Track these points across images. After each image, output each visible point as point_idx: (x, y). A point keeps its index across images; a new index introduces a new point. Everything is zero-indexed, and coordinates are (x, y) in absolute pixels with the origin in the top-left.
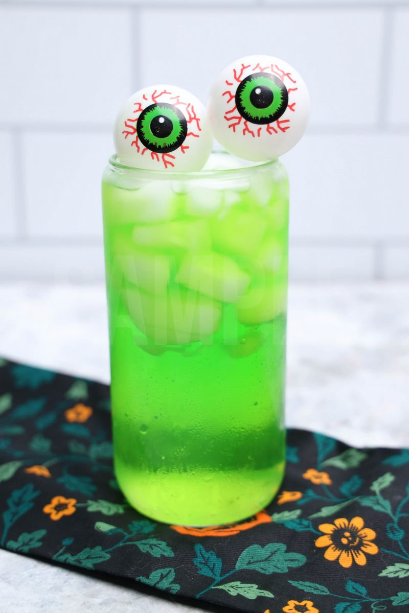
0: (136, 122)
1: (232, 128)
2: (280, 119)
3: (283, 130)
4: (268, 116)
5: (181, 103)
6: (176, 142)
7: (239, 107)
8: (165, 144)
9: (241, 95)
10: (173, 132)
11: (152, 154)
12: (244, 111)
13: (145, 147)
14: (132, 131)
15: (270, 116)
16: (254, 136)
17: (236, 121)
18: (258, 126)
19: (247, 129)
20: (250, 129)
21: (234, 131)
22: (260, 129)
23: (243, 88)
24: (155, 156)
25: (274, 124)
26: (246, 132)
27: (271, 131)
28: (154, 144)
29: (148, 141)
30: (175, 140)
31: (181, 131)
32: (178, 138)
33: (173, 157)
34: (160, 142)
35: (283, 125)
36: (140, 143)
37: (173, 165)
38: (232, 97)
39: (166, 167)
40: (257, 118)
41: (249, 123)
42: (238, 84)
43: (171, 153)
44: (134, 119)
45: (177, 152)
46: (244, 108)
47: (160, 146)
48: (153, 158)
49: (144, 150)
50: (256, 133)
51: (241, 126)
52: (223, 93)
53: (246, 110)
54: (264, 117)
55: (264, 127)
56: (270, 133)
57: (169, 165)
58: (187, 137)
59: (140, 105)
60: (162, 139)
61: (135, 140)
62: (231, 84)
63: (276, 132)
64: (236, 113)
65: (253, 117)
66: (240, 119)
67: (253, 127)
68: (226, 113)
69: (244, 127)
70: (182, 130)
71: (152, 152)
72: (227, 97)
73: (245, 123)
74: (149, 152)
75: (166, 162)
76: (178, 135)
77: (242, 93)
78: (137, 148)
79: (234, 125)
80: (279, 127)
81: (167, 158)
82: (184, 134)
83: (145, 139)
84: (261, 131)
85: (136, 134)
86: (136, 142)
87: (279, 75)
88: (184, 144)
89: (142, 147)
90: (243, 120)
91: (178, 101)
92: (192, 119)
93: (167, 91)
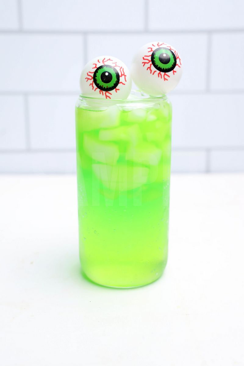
0: (93, 74)
1: (143, 64)
3: (165, 79)
6: (113, 86)
7: (153, 57)
8: (107, 87)
10: (112, 81)
11: (100, 91)
14: (91, 78)
15: (163, 69)
16: (151, 73)
17: (148, 61)
18: (156, 70)
19: (150, 68)
21: (144, 66)
25: (163, 73)
26: (149, 69)
27: (160, 75)
29: (99, 84)
31: (117, 81)
32: (114, 84)
33: (111, 94)
35: (166, 77)
36: (94, 85)
37: (110, 98)
39: (106, 98)
41: (152, 66)
43: (110, 92)
44: (92, 72)
45: (113, 92)
47: (104, 88)
48: (100, 93)
49: (96, 89)
50: (153, 72)
54: (160, 67)
55: (158, 72)
57: (108, 98)
58: (119, 84)
59: (96, 65)
60: (106, 84)
63: (161, 78)
64: (150, 58)
65: (156, 64)
66: (150, 61)
67: (153, 68)
69: (149, 66)
74: (98, 90)
75: (107, 96)
76: (115, 82)
78: (92, 87)
79: (145, 63)
80: (164, 76)
81: (107, 94)
83: (97, 83)
85: (93, 80)
86: (92, 84)
88: (117, 88)
89: (95, 87)
91: (116, 65)
92: (122, 75)
93: (110, 59)
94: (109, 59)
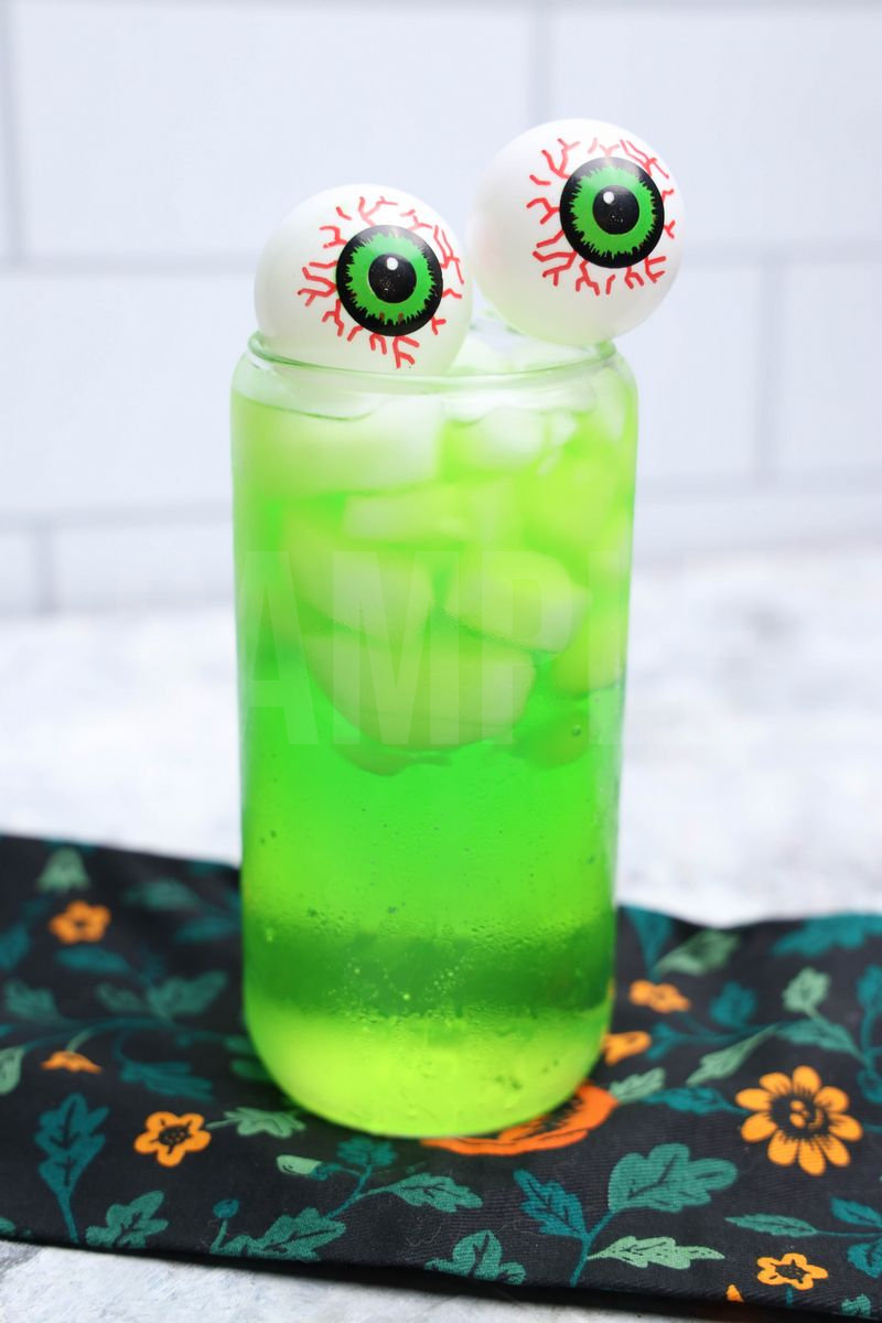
0: (333, 270)
1: (551, 277)
2: (651, 256)
3: (654, 277)
4: (630, 250)
5: (423, 225)
6: (424, 311)
7: (570, 230)
9: (573, 206)
10: (417, 289)
11: (372, 339)
12: (582, 240)
13: (357, 324)
14: (325, 288)
15: (634, 249)
16: (598, 292)
17: (563, 261)
18: (608, 272)
19: (585, 278)
20: (593, 278)
21: (556, 283)
22: (613, 277)
23: (577, 191)
24: (378, 343)
25: (639, 267)
26: (583, 284)
27: (633, 280)
28: (377, 316)
29: (365, 311)
30: (421, 306)
31: (433, 286)
32: (426, 301)
33: (416, 344)
34: (392, 312)
35: (654, 269)
36: (344, 315)
37: (412, 361)
38: (551, 211)
39: (398, 365)
40: (609, 253)
41: (591, 267)
42: (562, 183)
43: (411, 336)
44: (327, 262)
45: (423, 334)
46: (582, 234)
47: (390, 321)
48: (373, 346)
49: (354, 331)
50: (602, 287)
51: (575, 272)
52: (530, 201)
53: (585, 239)
54: (622, 252)
55: (621, 272)
56: (631, 285)
57: (404, 362)
58: (443, 300)
59: (338, 232)
60: (395, 305)
61: (333, 308)
62: (546, 183)
63: (641, 282)
64: (564, 245)
65: (601, 253)
66: (571, 257)
67: (598, 273)
68: (539, 245)
69: (580, 275)
70: (433, 283)
71: (371, 333)
72: (541, 210)
73: (582, 267)
74: (366, 334)
75: (399, 356)
76: (426, 295)
77: (576, 202)
78: (336, 328)
79: (556, 271)
80: (648, 272)
81: (403, 347)
82: (437, 294)
83: (358, 305)
84: (614, 283)
85: (335, 296)
86: (336, 314)
87: (641, 162)
88: (438, 315)
89: (349, 322)
90: (579, 259)
91: (415, 219)
92: (447, 259)
93: (387, 199)
94: (382, 202)
